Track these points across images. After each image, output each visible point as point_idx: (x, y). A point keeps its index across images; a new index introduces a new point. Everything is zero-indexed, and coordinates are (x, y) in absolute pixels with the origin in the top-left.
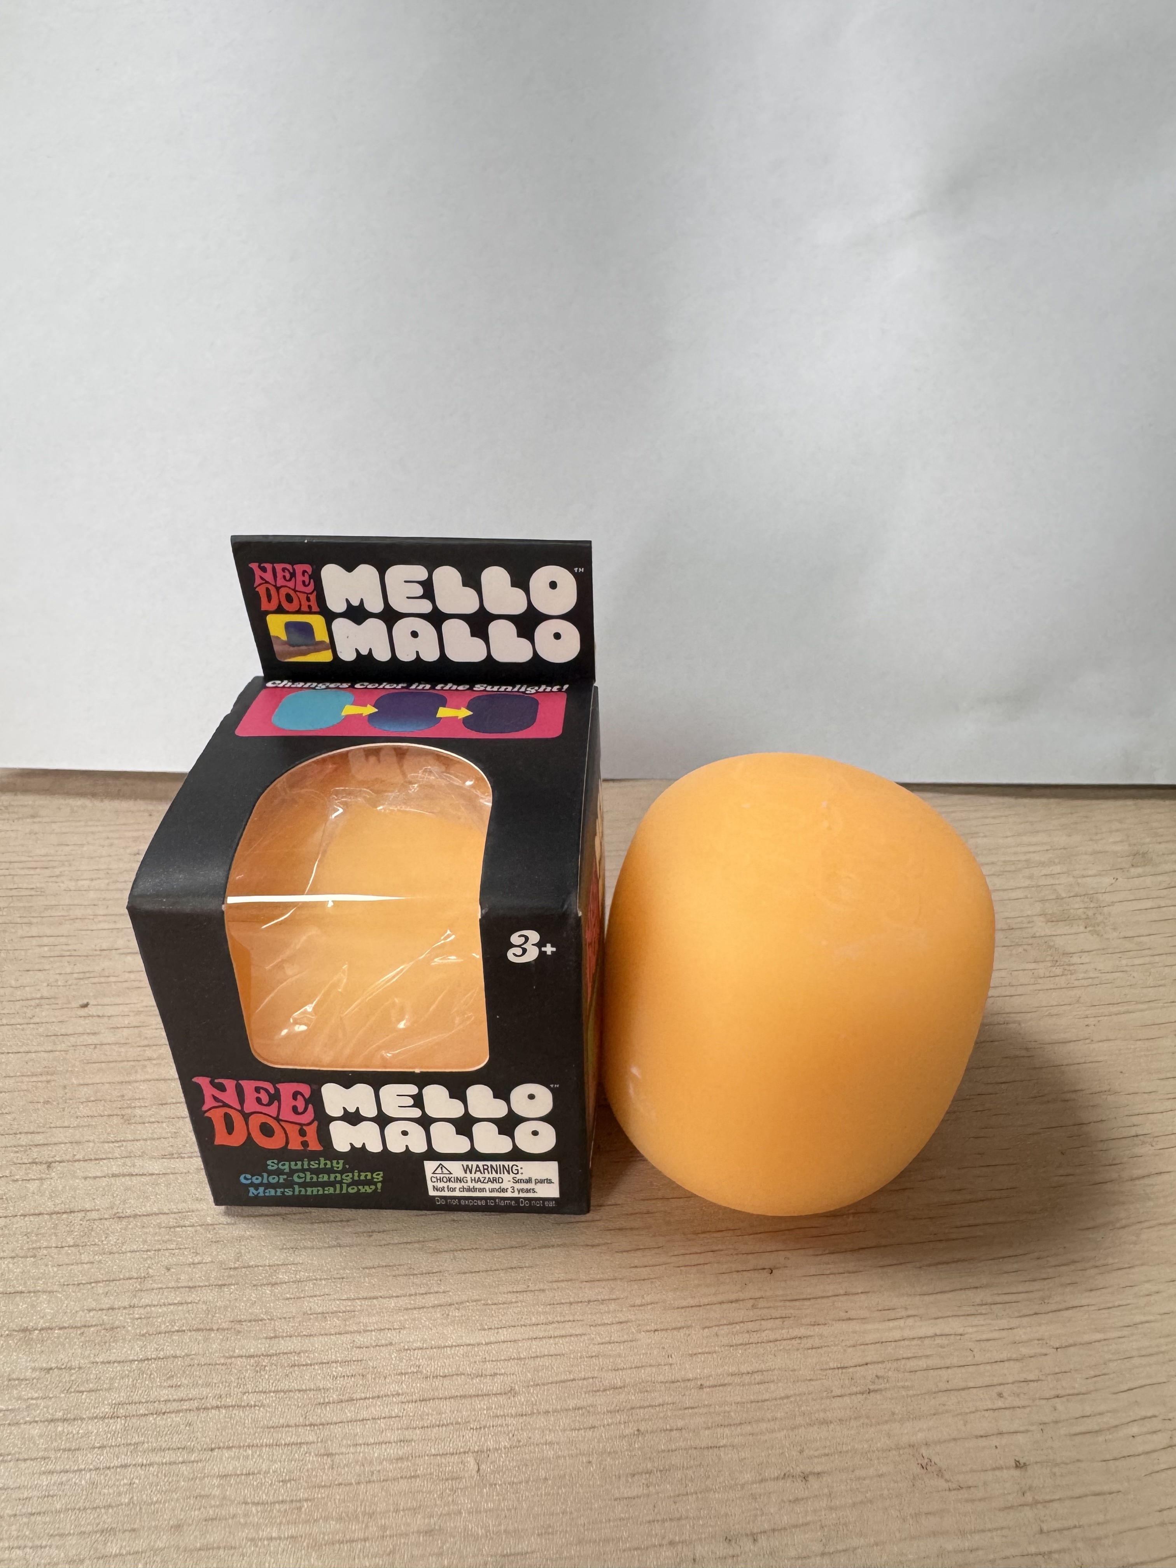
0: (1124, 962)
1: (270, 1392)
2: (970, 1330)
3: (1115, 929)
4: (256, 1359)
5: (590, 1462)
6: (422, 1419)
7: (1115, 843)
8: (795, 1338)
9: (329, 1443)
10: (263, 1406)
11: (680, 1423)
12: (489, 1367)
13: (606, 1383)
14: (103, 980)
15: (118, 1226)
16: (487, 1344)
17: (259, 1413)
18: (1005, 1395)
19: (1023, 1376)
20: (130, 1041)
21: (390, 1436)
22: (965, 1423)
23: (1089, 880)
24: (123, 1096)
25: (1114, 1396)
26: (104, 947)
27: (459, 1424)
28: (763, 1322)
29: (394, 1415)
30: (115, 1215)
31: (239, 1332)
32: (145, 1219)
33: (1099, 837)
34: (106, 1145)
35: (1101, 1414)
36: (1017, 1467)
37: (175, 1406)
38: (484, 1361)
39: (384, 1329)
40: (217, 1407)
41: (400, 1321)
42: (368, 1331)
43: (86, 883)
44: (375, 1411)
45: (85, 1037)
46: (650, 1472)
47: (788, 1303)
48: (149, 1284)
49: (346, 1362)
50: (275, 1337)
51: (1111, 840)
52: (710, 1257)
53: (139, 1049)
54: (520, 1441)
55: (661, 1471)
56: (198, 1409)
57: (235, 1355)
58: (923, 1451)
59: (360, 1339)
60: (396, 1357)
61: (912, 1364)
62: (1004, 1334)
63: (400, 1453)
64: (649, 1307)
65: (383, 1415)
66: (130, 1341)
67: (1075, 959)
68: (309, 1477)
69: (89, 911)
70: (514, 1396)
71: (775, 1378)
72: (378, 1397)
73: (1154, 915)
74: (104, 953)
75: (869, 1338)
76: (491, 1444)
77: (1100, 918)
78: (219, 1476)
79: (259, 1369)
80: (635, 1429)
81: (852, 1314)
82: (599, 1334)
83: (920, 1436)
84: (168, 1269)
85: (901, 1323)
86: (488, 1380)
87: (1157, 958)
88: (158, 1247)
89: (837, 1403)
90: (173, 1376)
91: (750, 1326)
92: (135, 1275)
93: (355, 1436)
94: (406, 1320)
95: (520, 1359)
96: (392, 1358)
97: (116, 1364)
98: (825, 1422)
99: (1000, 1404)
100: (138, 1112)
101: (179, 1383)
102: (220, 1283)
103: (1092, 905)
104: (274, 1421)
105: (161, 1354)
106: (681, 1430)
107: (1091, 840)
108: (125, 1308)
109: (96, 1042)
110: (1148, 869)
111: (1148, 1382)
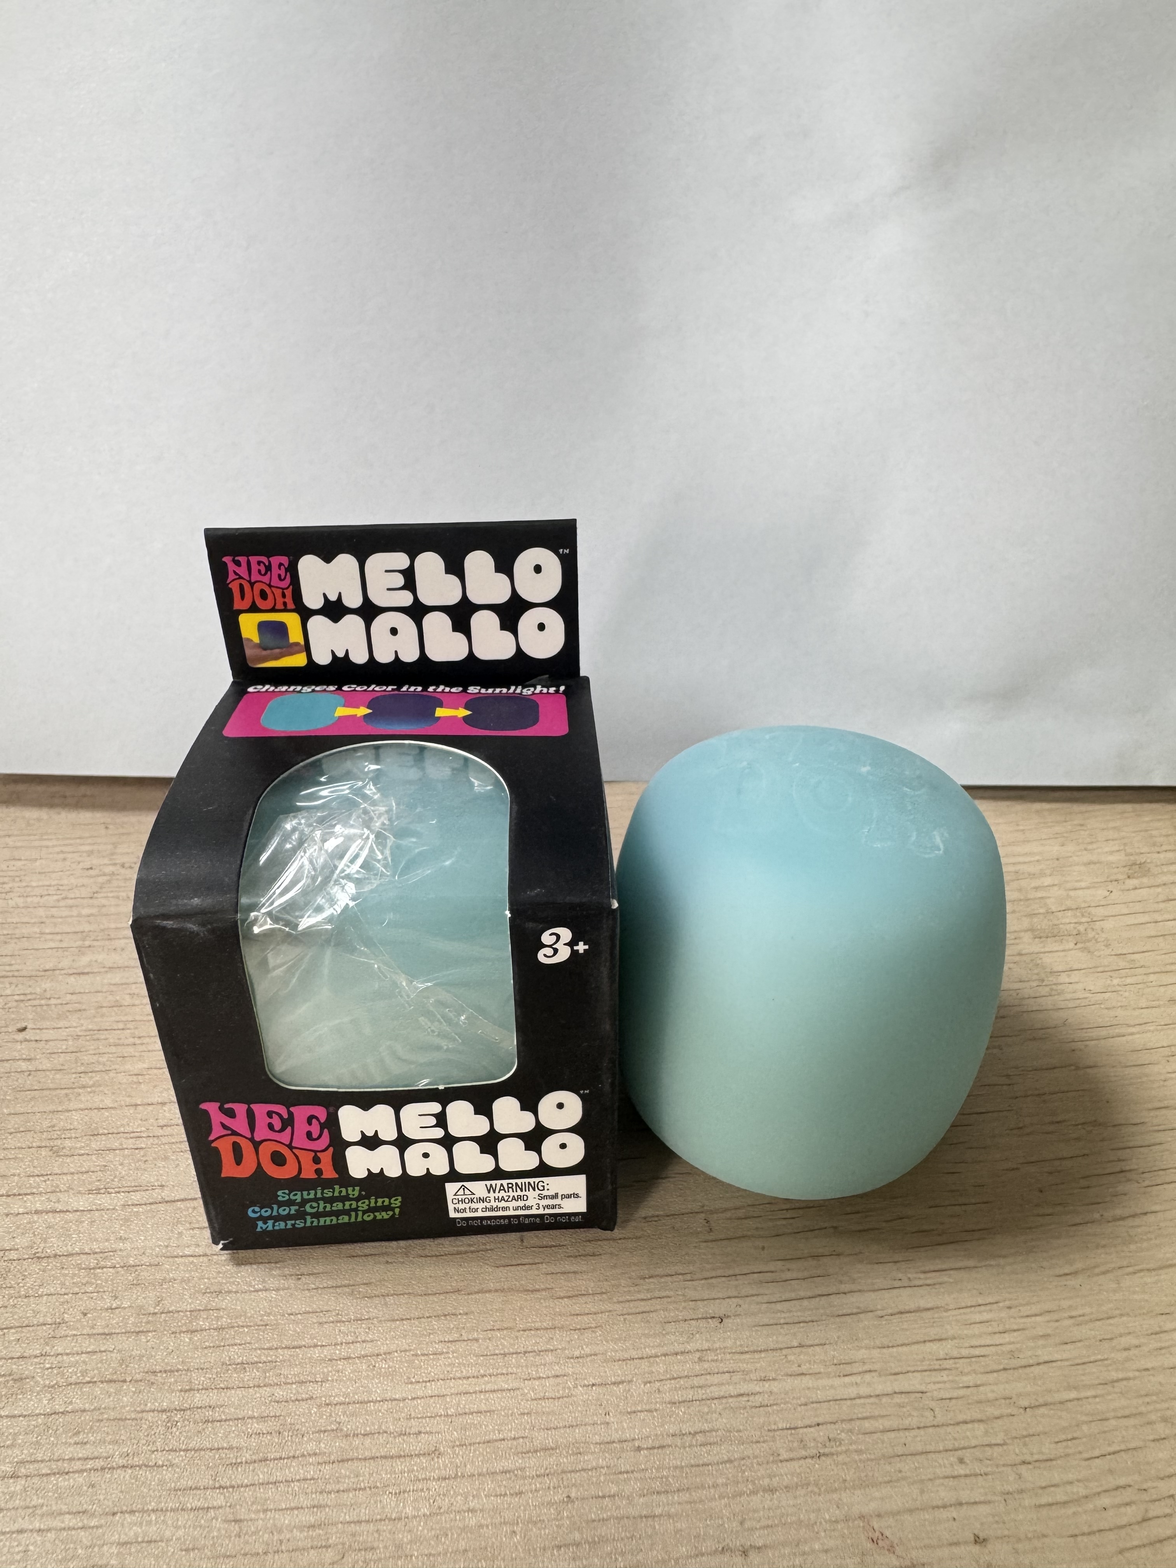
0: (1116, 981)
1: (180, 1450)
2: (931, 1387)
3: (1107, 946)
4: (168, 1414)
5: (514, 1532)
6: (339, 1482)
7: (1111, 853)
8: (742, 1395)
9: (238, 1507)
10: (172, 1465)
11: (614, 1489)
12: (415, 1426)
13: (537, 1443)
14: (43, 1002)
15: (35, 1267)
16: (413, 1399)
17: (167, 1474)
18: (966, 1460)
19: (986, 1440)
20: (65, 1067)
21: (304, 1501)
22: (922, 1492)
23: (1080, 892)
24: (54, 1126)
25: (1087, 1463)
26: (47, 967)
27: (377, 1487)
28: (708, 1377)
29: (309, 1477)
30: (35, 1254)
31: (153, 1383)
32: (64, 1259)
33: (1094, 846)
34: (31, 1179)
35: (1071, 1483)
36: (976, 1542)
37: (78, 1465)
38: (410, 1418)
39: (306, 1382)
40: (123, 1466)
41: (323, 1373)
42: (289, 1383)
43: (36, 900)
44: (288, 1474)
45: (20, 1062)
46: (578, 1545)
47: (737, 1356)
48: (63, 1330)
49: (263, 1418)
50: (190, 1390)
51: (1107, 849)
52: (656, 1304)
53: (74, 1076)
54: (440, 1508)
55: (589, 1543)
56: (103, 1469)
57: (147, 1409)
58: (875, 1524)
59: (279, 1393)
60: (316, 1413)
61: (867, 1425)
62: (967, 1392)
63: (312, 1520)
64: (589, 1359)
65: (298, 1477)
66: (38, 1394)
67: (1064, 978)
68: (214, 1544)
69: (36, 929)
70: (438, 1457)
71: (719, 1439)
72: (294, 1457)
73: (1151, 930)
74: (47, 973)
75: (820, 1395)
76: (409, 1511)
77: (1091, 934)
78: (119, 1544)
79: (170, 1425)
80: (565, 1495)
81: (804, 1368)
82: (533, 1389)
83: (873, 1506)
84: (85, 1314)
85: (857, 1379)
86: (412, 1439)
87: (1152, 977)
88: (76, 1290)
89: (784, 1468)
90: (79, 1432)
91: (696, 1381)
92: (49, 1321)
93: (266, 1500)
94: (329, 1372)
95: (447, 1416)
96: (311, 1415)
97: (21, 1418)
98: (772, 1490)
99: (961, 1470)
100: (68, 1143)
101: (86, 1440)
102: (137, 1330)
103: (1084, 920)
104: (183, 1483)
105: (70, 1408)
106: (614, 1496)
107: (1086, 849)
108: (36, 1357)
109: (30, 1068)
110: (1145, 880)
111: (1123, 1447)
